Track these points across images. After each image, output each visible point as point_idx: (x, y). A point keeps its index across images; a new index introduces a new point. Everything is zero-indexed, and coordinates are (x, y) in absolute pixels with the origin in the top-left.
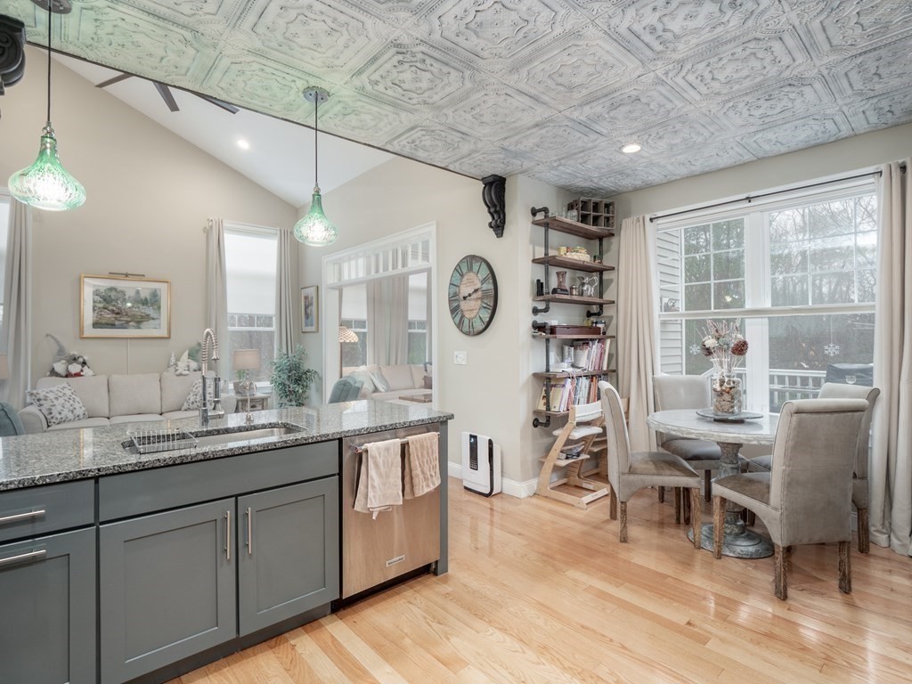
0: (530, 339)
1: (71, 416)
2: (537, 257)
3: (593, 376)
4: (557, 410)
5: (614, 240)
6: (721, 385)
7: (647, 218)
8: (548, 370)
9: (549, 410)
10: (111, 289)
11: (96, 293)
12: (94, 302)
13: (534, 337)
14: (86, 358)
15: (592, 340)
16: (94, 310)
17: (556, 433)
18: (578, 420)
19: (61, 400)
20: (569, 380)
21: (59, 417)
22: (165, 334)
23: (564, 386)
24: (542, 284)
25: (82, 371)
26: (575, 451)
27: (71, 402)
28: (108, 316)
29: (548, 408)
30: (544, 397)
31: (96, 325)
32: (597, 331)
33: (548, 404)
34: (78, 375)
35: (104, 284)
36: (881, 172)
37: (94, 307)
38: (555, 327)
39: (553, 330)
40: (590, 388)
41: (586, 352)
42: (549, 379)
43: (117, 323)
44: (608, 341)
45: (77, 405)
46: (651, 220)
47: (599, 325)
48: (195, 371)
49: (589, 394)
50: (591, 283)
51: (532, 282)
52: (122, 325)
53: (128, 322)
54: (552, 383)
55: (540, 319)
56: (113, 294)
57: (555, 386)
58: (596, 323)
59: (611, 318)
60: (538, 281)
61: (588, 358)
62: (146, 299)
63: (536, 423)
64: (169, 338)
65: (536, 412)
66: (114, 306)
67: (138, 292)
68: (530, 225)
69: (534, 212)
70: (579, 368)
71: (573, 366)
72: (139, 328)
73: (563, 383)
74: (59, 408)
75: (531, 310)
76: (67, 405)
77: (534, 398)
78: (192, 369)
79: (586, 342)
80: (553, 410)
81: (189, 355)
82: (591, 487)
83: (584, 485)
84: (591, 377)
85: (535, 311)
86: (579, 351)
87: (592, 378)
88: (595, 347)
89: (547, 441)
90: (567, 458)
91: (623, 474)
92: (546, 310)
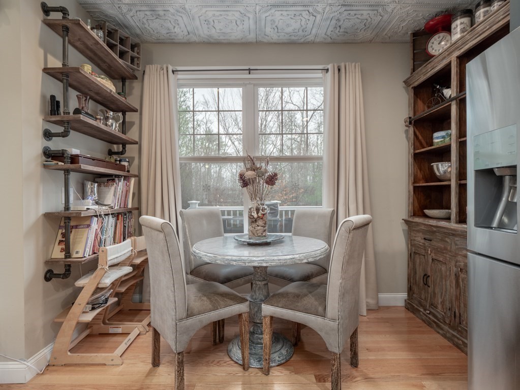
0: (40, 169)
2: (49, 66)
3: (118, 214)
4: (80, 255)
5: (136, 85)
6: (257, 213)
7: (170, 68)
8: (67, 208)
9: (70, 257)
13: (45, 166)
15: (118, 176)
17: (80, 283)
18: (109, 263)
20: (95, 219)
23: (89, 226)
24: (58, 102)
26: (103, 298)
29: (68, 254)
30: (60, 242)
32: (122, 168)
33: (67, 251)
36: (327, 70)
38: (77, 156)
39: (74, 159)
40: (116, 226)
41: (113, 189)
42: (68, 219)
44: (133, 180)
46: (173, 72)
47: (123, 163)
49: (115, 233)
50: (116, 120)
51: (43, 97)
54: (72, 223)
55: (56, 145)
57: (76, 227)
58: (120, 161)
59: (133, 158)
60: (53, 97)
61: (114, 195)
63: (49, 276)
65: (50, 262)
68: (40, 23)
69: (46, 10)
70: (106, 205)
71: (97, 203)
73: (87, 223)
75: (41, 133)
77: (47, 245)
79: (111, 178)
80: (75, 255)
82: (120, 331)
83: (111, 331)
84: (116, 215)
85: (48, 135)
86: (102, 187)
87: (118, 217)
88: (121, 184)
89: (64, 293)
90: (93, 309)
91: (181, 320)
92: (64, 135)
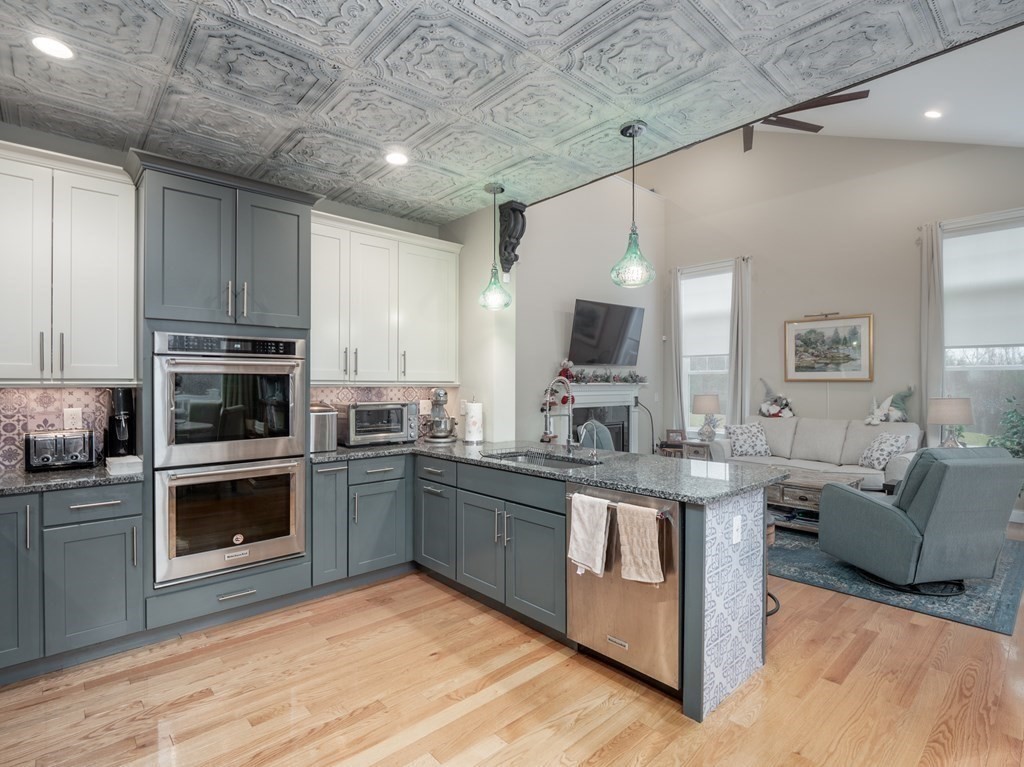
1: (751, 451)
10: (812, 331)
11: (798, 337)
12: (797, 346)
14: (789, 400)
16: (796, 354)
19: (745, 436)
21: (740, 450)
22: (866, 376)
25: (780, 412)
27: (754, 439)
28: (808, 359)
31: (798, 368)
34: (776, 415)
35: (804, 328)
37: (796, 351)
43: (816, 366)
45: (758, 442)
48: (897, 421)
52: (820, 368)
53: (827, 364)
56: (813, 336)
62: (845, 339)
64: (871, 380)
66: (813, 348)
67: (836, 332)
72: (839, 370)
74: (742, 442)
76: (748, 441)
78: (892, 419)
81: (893, 402)
